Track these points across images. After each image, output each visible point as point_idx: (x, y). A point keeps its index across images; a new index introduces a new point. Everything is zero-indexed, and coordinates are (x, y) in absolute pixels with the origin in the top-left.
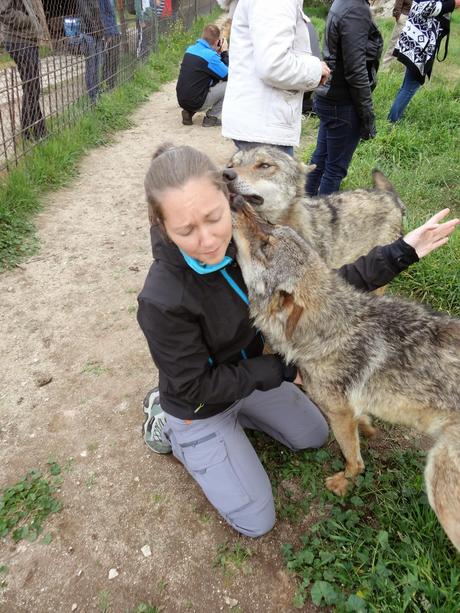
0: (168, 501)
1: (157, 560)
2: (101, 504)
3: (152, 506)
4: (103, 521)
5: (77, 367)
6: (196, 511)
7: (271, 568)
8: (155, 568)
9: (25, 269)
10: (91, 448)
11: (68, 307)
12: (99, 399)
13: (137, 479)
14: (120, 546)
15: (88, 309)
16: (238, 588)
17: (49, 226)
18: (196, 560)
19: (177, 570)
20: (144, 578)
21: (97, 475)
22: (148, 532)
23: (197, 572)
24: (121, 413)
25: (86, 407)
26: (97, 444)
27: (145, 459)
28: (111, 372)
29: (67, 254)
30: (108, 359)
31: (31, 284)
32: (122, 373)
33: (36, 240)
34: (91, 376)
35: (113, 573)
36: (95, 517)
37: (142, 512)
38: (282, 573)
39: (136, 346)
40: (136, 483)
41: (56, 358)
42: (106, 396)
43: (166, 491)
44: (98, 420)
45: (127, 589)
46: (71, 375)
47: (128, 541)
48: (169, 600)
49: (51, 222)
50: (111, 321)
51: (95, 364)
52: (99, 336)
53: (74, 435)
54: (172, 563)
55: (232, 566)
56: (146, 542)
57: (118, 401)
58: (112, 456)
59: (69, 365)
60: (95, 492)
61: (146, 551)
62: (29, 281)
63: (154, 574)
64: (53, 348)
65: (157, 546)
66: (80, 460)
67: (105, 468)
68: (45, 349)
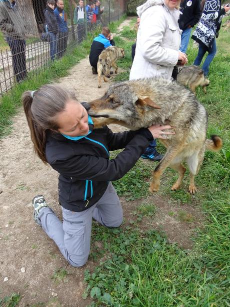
0: (39, 248)
1: (27, 274)
2: (9, 248)
3: (31, 250)
4: (8, 256)
5: (14, 187)
6: (50, 253)
7: (77, 280)
8: (25, 278)
9: (3, 142)
10: (11, 223)
11: (18, 159)
12: (20, 201)
13: (28, 238)
14: (12, 267)
15: (26, 160)
16: (59, 289)
17: (19, 121)
18: (45, 275)
19: (35, 279)
20: (19, 282)
21: (10, 235)
22: (26, 262)
23: (44, 281)
24: (29, 208)
25: (14, 205)
26: (14, 222)
27: (34, 229)
28: (29, 189)
29: (24, 135)
30: (29, 183)
31: (4, 149)
32: (34, 190)
33: (11, 128)
34: (20, 191)
35: (6, 279)
36: (5, 254)
37: (26, 253)
38: (81, 283)
39: (43, 178)
40: (27, 240)
41: (6, 182)
42: (24, 200)
43: (40, 244)
44: (17, 211)
45: (10, 286)
46: (11, 190)
47: (17, 265)
48: (27, 292)
49: (20, 120)
50: (35, 166)
51: (22, 185)
52: (28, 173)
53: (5, 217)
54: (33, 276)
55: (59, 278)
56: (24, 266)
57: (28, 203)
58: (19, 227)
59: (11, 185)
60: (8, 243)
61: (23, 270)
62: (4, 147)
63: (24, 280)
64: (6, 178)
65: (29, 268)
66: (5, 228)
67: (15, 232)
68: (3, 178)
